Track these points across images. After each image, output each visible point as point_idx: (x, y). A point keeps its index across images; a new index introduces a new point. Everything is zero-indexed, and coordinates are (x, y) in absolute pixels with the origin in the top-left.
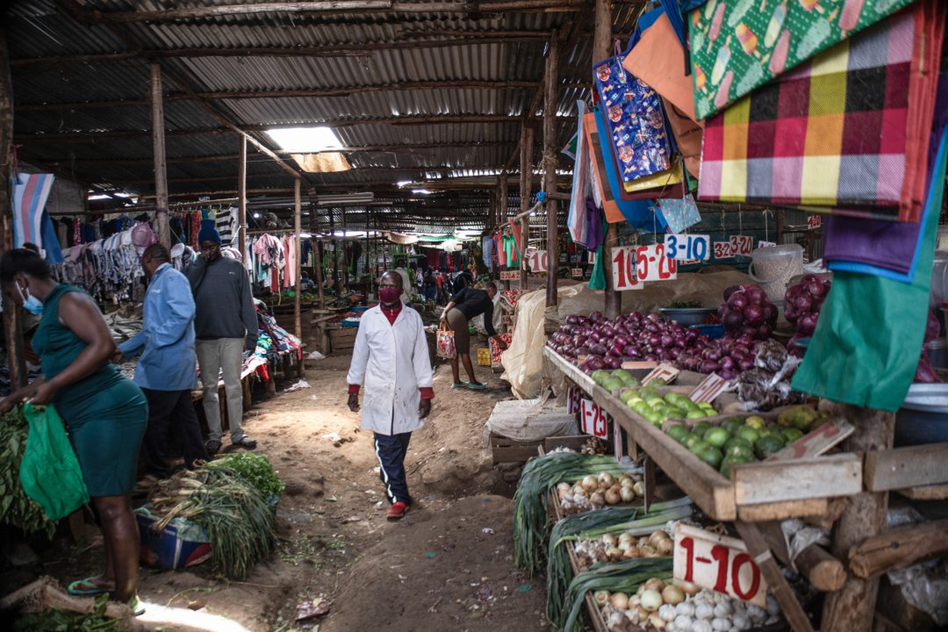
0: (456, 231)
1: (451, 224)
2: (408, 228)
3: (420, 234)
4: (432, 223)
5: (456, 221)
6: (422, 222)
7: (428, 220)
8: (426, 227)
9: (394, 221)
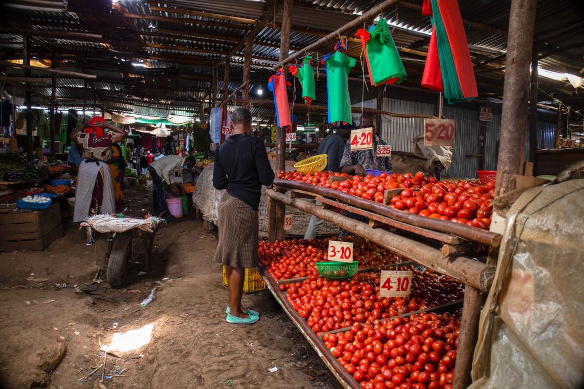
0: (170, 116)
1: (167, 108)
2: (127, 110)
3: (137, 116)
4: (149, 105)
5: (172, 104)
6: (140, 103)
7: (146, 102)
8: (144, 110)
9: (114, 100)
